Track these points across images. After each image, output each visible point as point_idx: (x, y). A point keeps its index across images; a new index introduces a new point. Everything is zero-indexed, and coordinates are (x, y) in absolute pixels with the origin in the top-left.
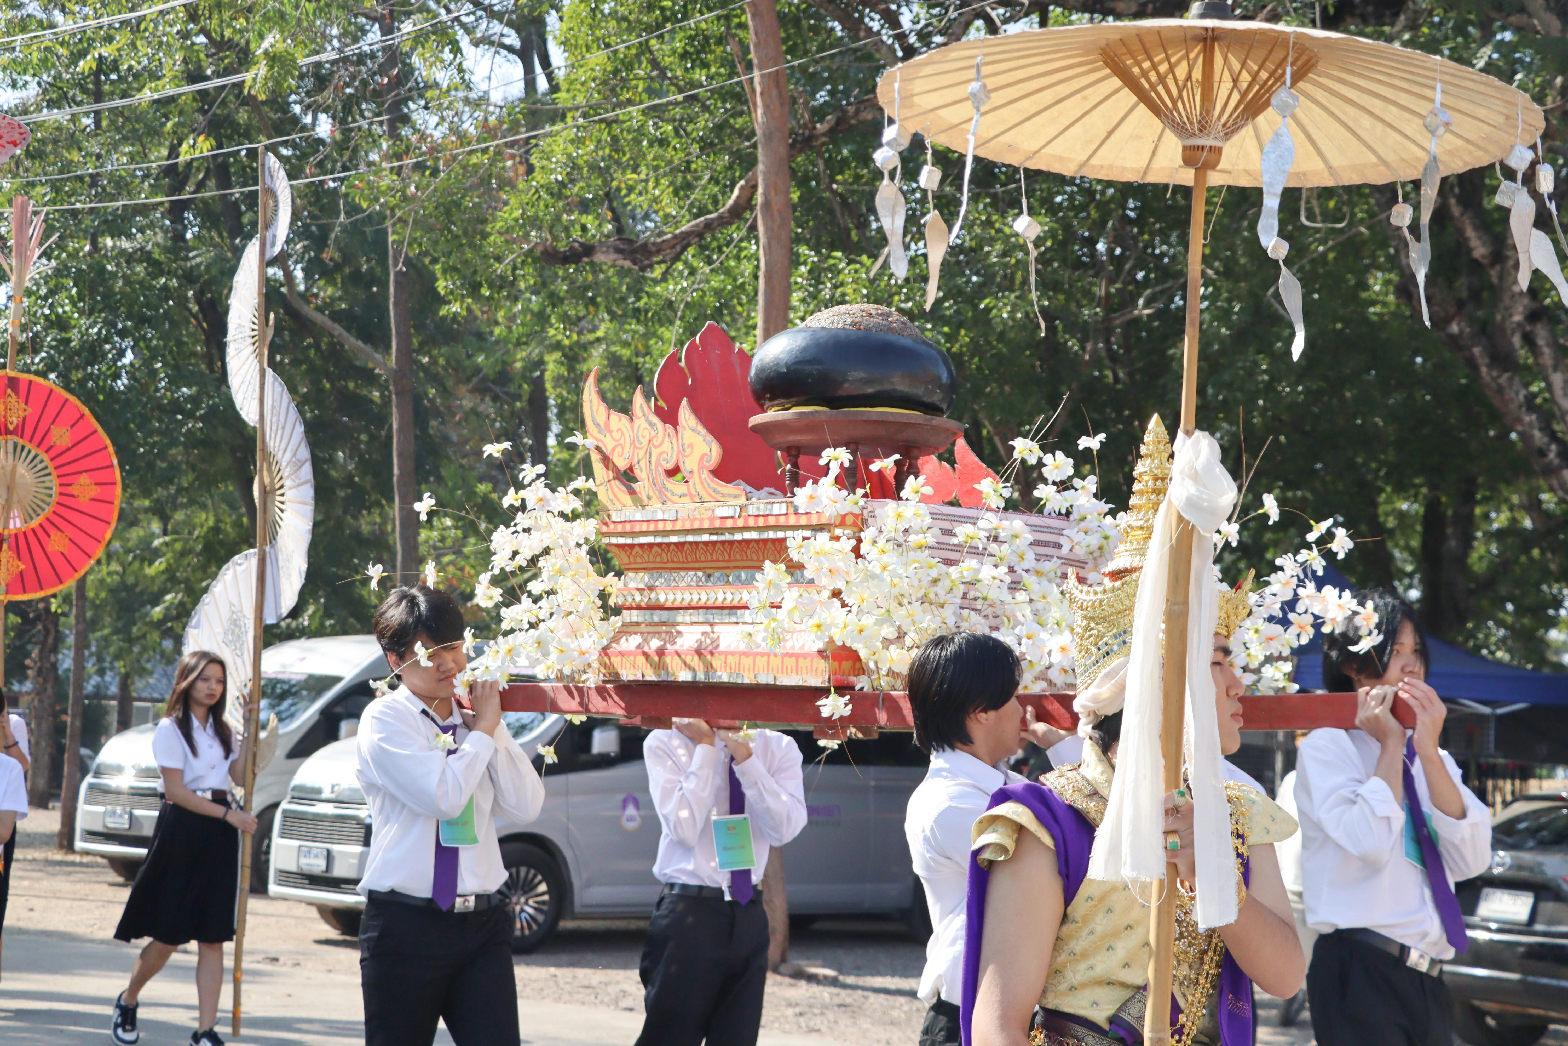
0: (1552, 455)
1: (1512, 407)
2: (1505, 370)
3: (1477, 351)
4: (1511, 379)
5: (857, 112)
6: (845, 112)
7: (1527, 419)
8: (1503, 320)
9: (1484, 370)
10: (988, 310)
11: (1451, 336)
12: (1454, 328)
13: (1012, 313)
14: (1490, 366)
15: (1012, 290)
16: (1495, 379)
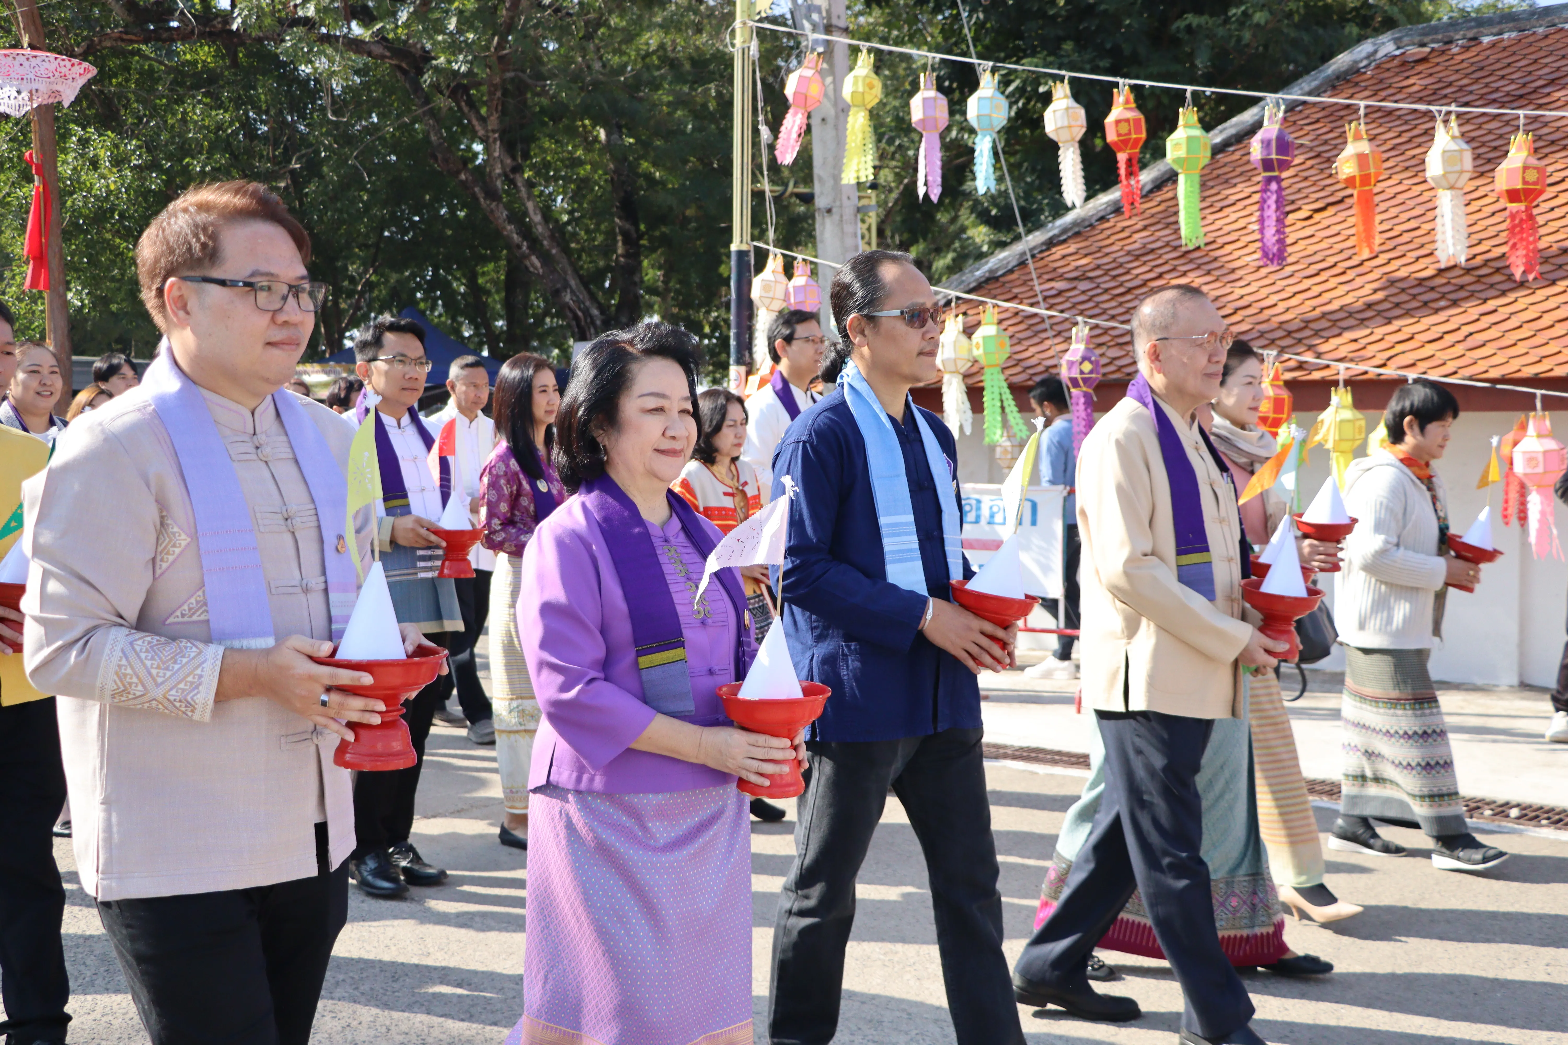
0: (524, 248)
1: (500, 221)
2: (494, 200)
3: (477, 189)
4: (497, 206)
5: (100, 42)
6: (92, 41)
7: (509, 228)
8: (490, 172)
9: (482, 200)
10: (188, 165)
11: (462, 181)
12: (463, 177)
13: (203, 167)
14: (485, 199)
15: (202, 154)
16: (488, 206)
